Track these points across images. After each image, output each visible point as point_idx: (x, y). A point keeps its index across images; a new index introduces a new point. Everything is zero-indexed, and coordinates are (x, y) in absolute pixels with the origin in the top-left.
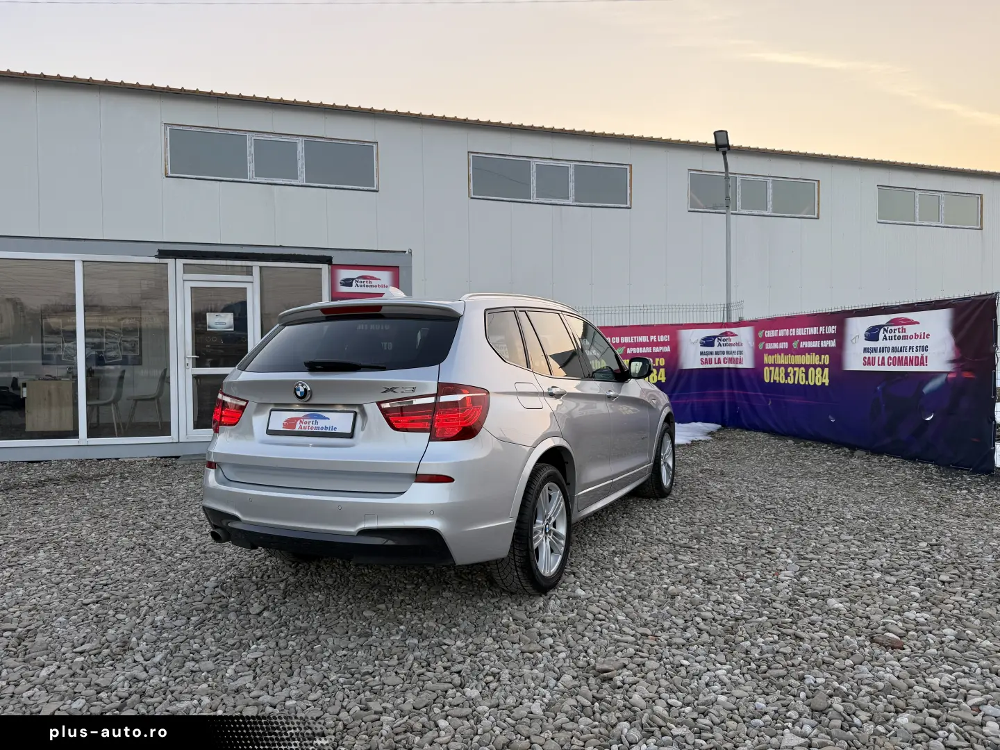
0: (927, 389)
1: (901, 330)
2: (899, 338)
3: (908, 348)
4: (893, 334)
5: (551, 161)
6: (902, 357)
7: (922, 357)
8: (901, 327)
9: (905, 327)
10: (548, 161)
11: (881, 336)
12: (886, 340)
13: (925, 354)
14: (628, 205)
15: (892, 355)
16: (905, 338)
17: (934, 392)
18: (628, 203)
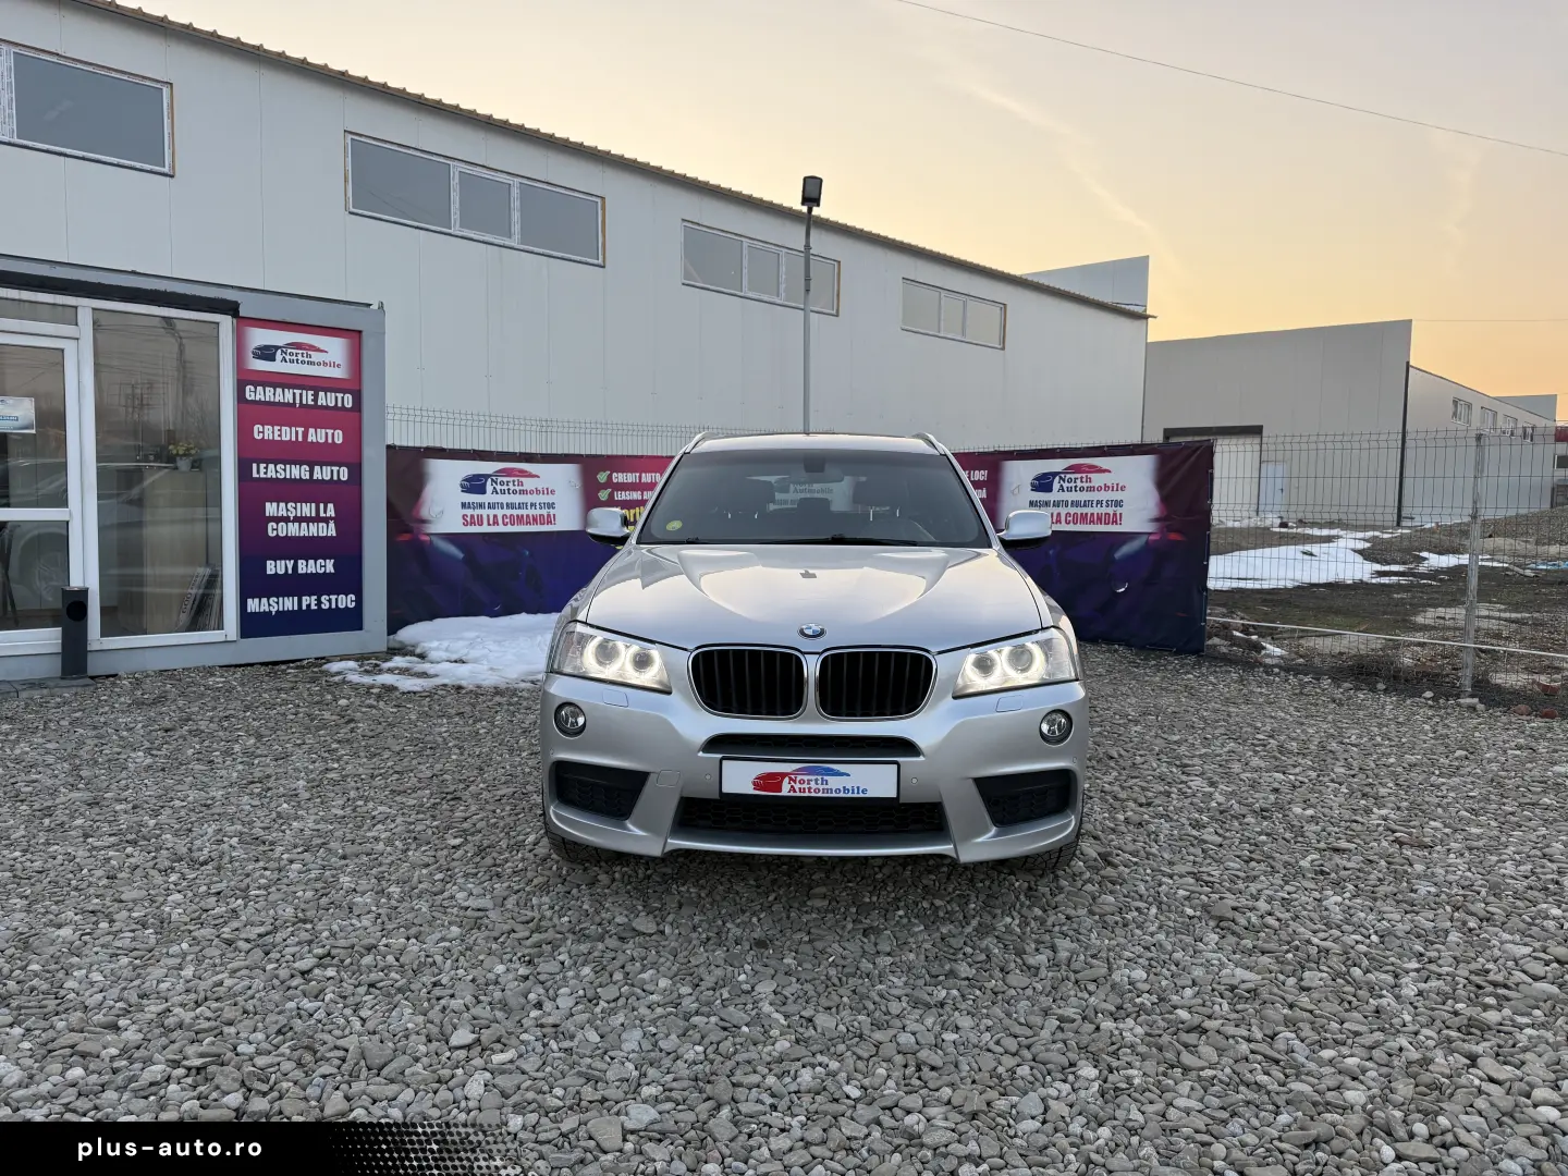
0: (1118, 555)
1: (1084, 480)
2: (1082, 489)
3: (1095, 503)
4: (1073, 485)
5: (485, 171)
6: (1086, 514)
7: (1115, 515)
8: (1084, 475)
9: (1089, 475)
10: (479, 169)
11: (1056, 486)
12: (1063, 491)
13: (1119, 510)
14: (600, 262)
15: (1073, 510)
16: (1091, 489)
17: (1132, 558)
18: (601, 257)
